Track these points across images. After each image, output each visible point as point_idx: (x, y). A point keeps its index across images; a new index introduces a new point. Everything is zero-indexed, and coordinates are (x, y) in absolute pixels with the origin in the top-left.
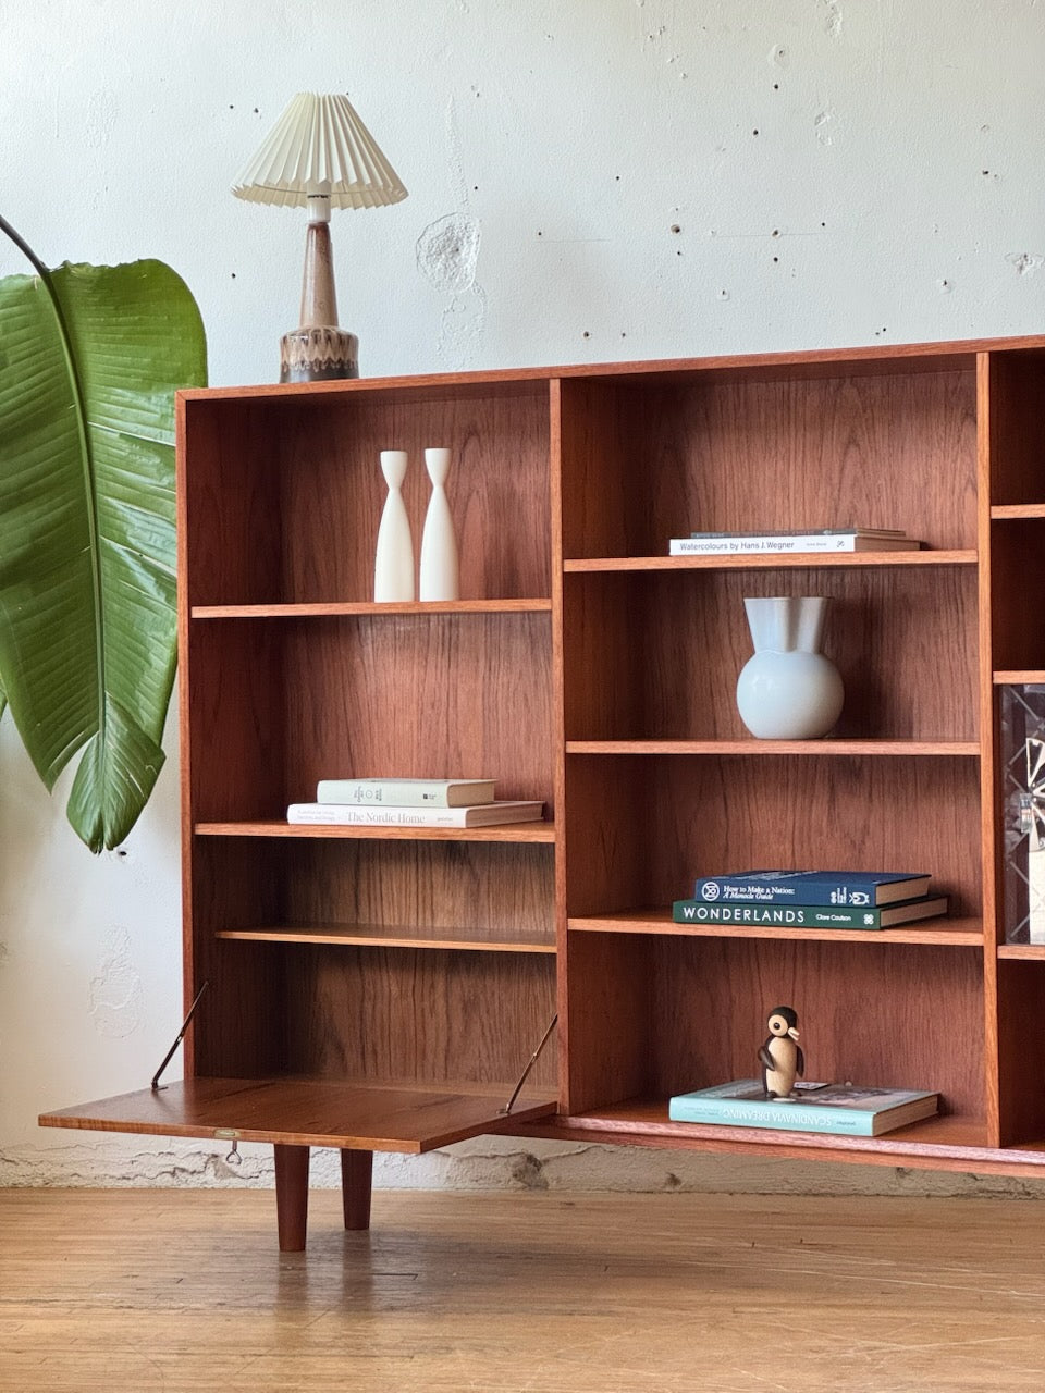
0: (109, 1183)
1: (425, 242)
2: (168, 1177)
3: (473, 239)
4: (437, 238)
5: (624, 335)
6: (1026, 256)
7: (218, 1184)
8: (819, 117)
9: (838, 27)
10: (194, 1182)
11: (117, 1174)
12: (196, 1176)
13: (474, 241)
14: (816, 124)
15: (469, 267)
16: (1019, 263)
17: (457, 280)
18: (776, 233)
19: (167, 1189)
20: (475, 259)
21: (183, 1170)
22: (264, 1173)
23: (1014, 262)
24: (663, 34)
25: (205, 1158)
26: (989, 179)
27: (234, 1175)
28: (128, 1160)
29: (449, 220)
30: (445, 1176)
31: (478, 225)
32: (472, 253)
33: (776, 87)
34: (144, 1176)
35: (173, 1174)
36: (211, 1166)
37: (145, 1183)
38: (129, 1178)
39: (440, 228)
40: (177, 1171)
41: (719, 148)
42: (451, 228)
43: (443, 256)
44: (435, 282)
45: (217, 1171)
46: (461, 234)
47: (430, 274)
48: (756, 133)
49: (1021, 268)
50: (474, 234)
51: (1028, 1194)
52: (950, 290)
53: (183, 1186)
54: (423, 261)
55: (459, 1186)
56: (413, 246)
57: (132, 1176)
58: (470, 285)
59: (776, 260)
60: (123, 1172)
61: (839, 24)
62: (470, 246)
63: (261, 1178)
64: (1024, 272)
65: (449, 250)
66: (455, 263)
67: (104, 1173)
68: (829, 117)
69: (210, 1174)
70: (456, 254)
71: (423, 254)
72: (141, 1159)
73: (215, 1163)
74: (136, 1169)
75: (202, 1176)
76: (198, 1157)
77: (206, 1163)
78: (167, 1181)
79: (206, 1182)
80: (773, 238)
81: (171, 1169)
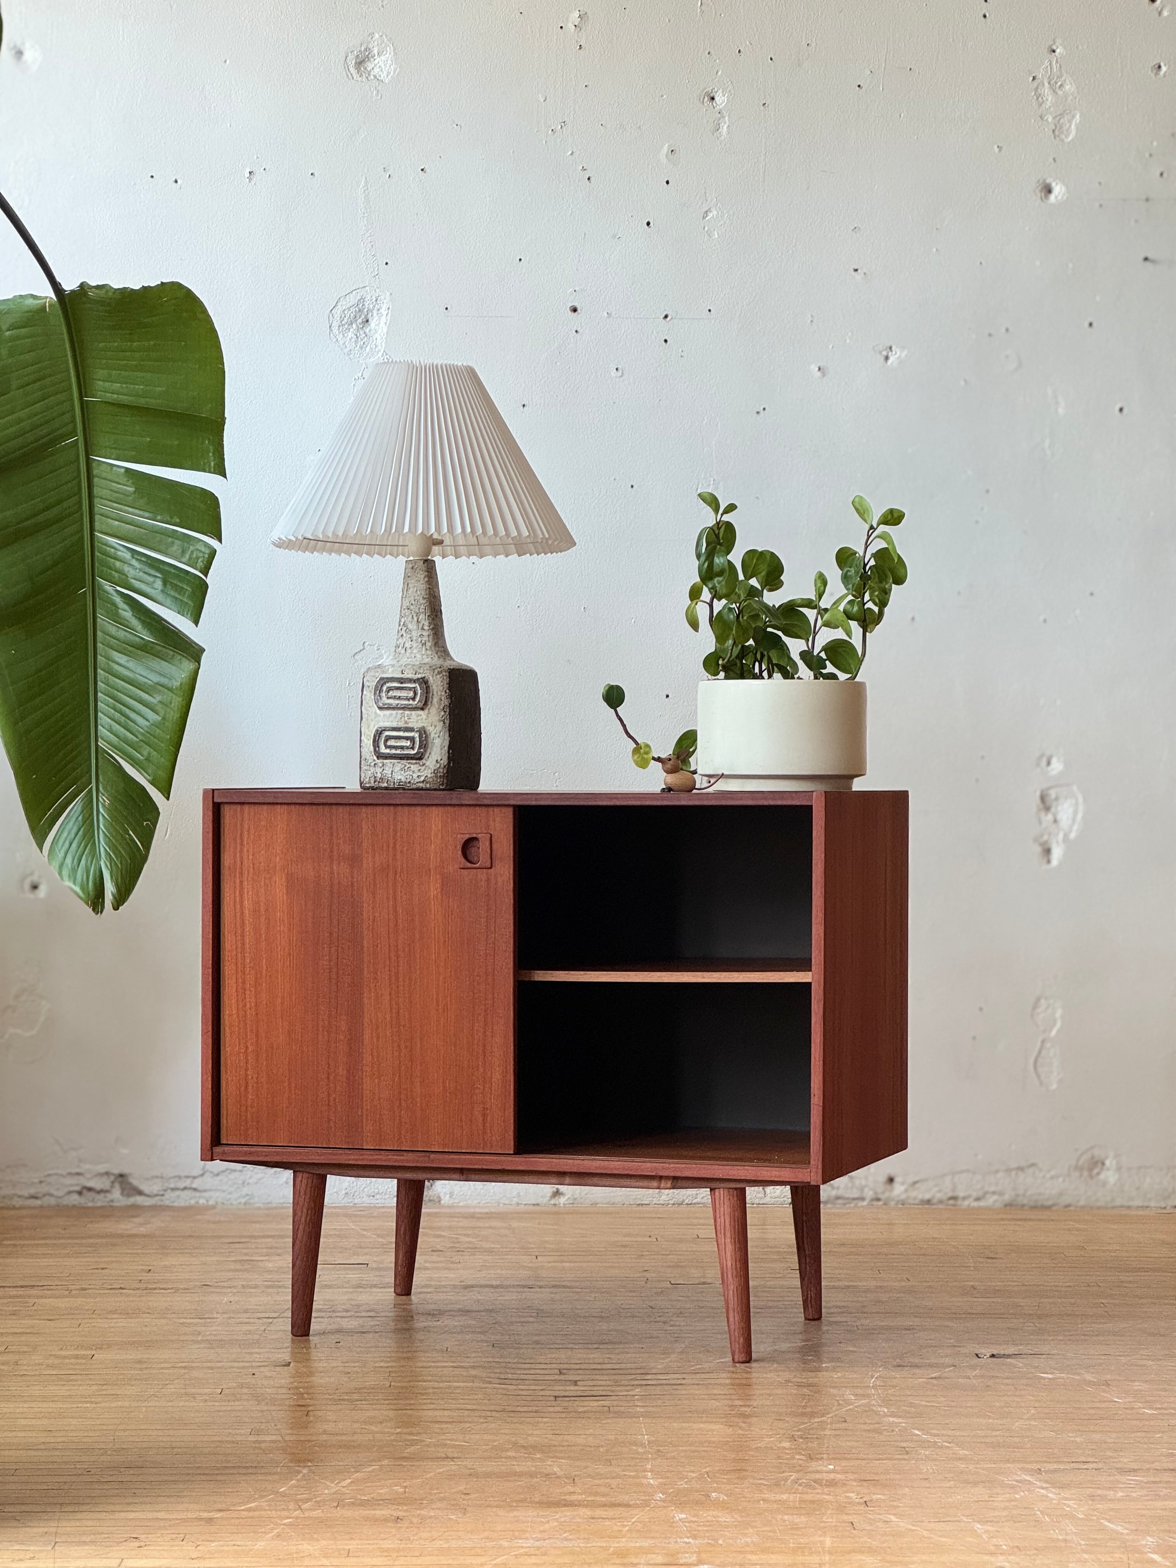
0: (17, 1202)
1: (337, 312)
2: (75, 1196)
3: (383, 311)
4: (349, 309)
5: (524, 406)
6: (891, 348)
7: (123, 1201)
8: (706, 212)
9: (724, 129)
10: (100, 1201)
11: (25, 1193)
12: (102, 1195)
13: (385, 313)
14: (704, 218)
15: (379, 338)
16: (885, 353)
17: (368, 349)
18: (666, 317)
19: (74, 1206)
20: (385, 330)
21: (90, 1189)
22: (169, 1191)
23: (880, 353)
24: (564, 129)
25: (112, 1178)
26: (858, 276)
27: (140, 1193)
28: (36, 1181)
29: (362, 292)
30: (344, 1192)
31: (388, 299)
32: (382, 324)
33: (668, 182)
34: (51, 1195)
35: (80, 1193)
36: (117, 1185)
37: (53, 1201)
38: (36, 1198)
39: (352, 299)
40: (85, 1192)
41: (614, 236)
42: (362, 300)
43: (354, 326)
44: (346, 351)
45: (123, 1190)
46: (371, 306)
47: (341, 343)
48: (648, 224)
49: (887, 358)
50: (384, 307)
51: (878, 1200)
52: (824, 375)
53: (90, 1204)
54: (335, 330)
55: (356, 1201)
56: (326, 316)
57: (40, 1195)
58: (380, 355)
59: (666, 341)
60: (32, 1191)
61: (725, 127)
62: (379, 319)
63: (167, 1196)
64: (890, 362)
65: (360, 321)
66: (365, 333)
67: (12, 1192)
68: (715, 213)
69: (116, 1194)
70: (366, 324)
71: (335, 324)
72: (49, 1179)
73: (121, 1183)
74: (44, 1189)
75: (108, 1195)
76: (105, 1179)
77: (113, 1182)
78: (75, 1199)
79: (112, 1201)
80: (664, 321)
81: (78, 1188)
